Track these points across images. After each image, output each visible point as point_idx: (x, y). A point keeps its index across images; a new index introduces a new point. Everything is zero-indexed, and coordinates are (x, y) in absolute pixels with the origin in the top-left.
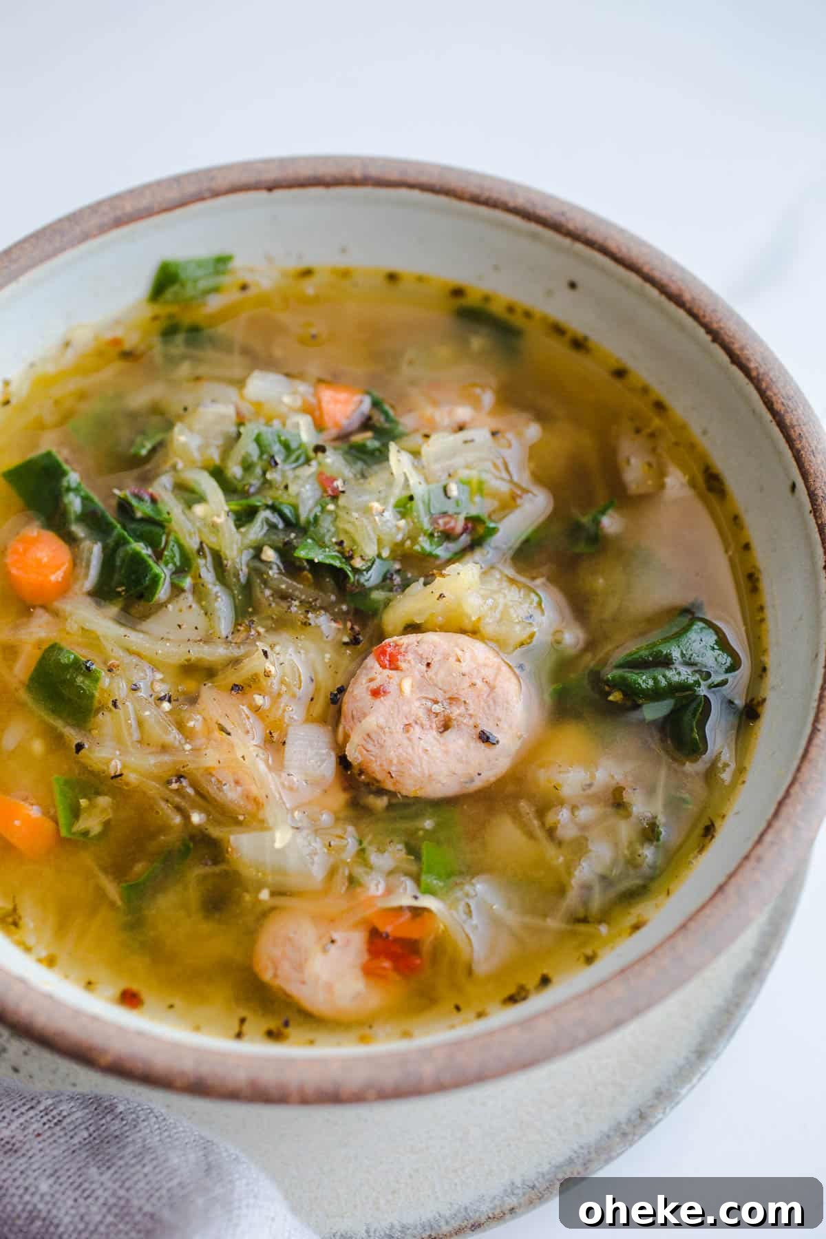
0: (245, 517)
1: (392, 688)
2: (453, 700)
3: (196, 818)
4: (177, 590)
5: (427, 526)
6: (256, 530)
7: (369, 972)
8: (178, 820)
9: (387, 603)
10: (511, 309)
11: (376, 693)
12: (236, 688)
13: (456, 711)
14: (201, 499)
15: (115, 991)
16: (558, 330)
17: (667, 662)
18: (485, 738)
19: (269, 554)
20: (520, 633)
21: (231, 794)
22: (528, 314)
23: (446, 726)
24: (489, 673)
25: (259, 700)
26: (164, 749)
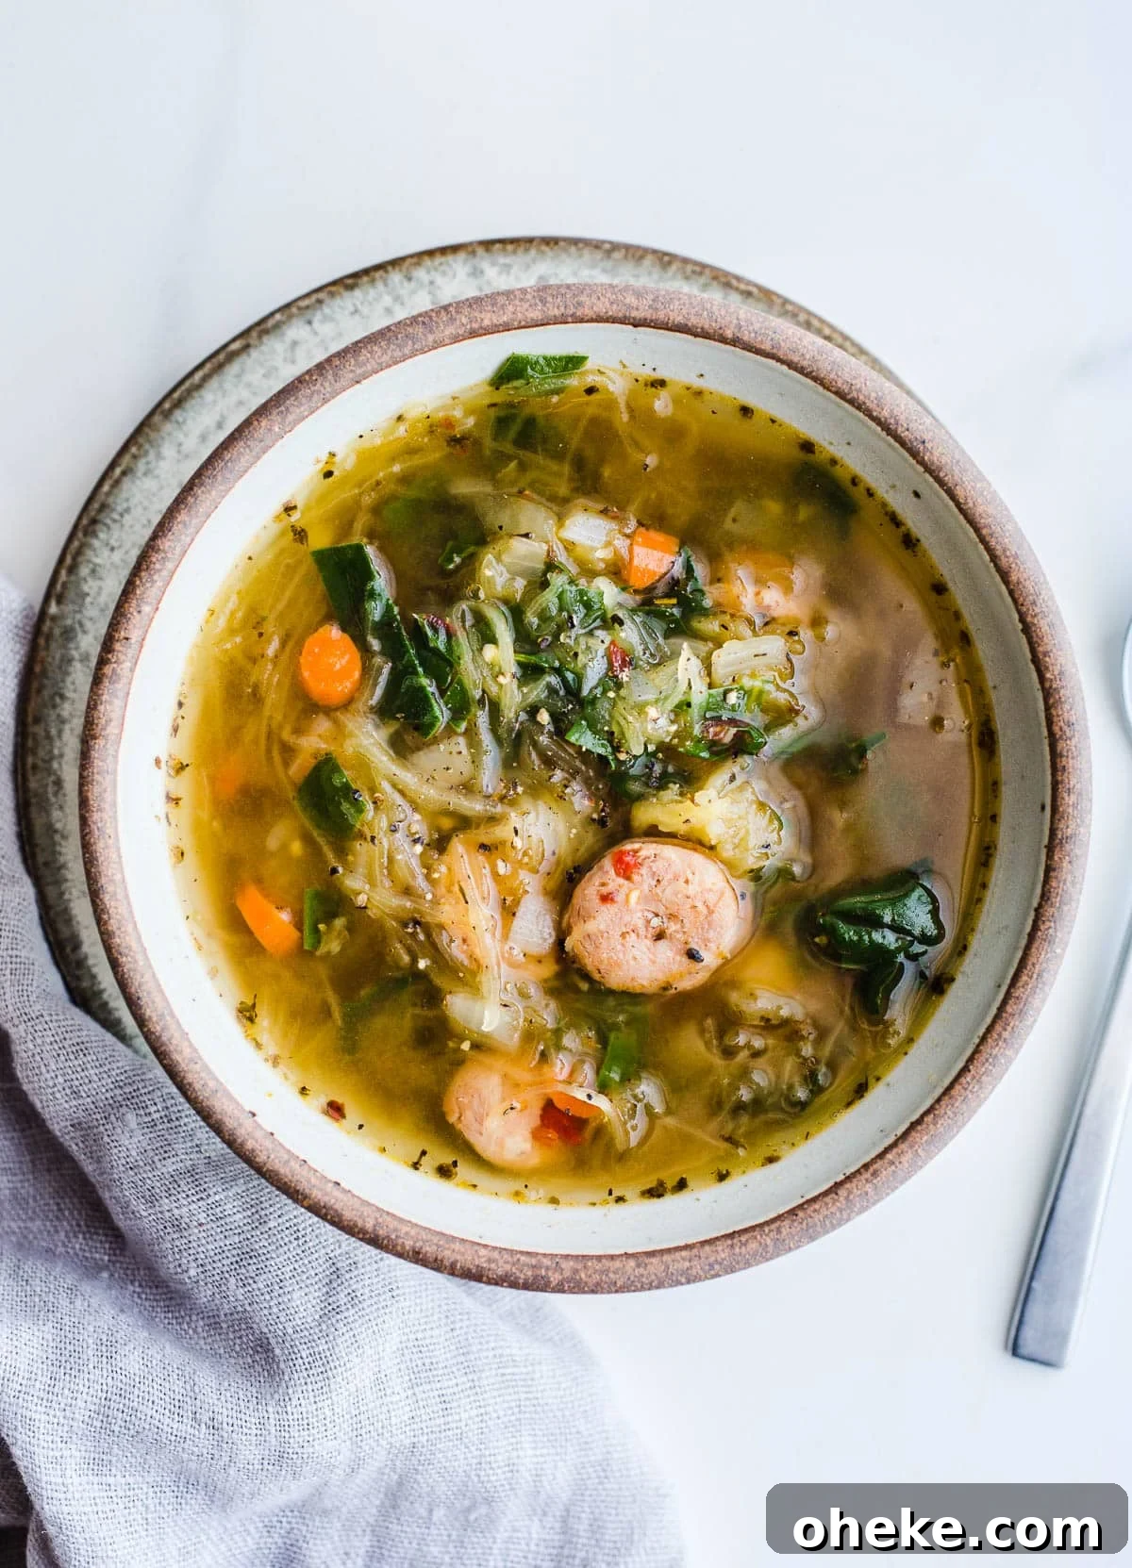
0: (530, 672)
1: (620, 898)
2: (672, 917)
3: (422, 964)
4: (450, 732)
5: (697, 730)
6: (537, 691)
7: (536, 1135)
8: (406, 959)
9: (640, 797)
10: (855, 481)
11: (606, 898)
12: (483, 847)
13: (672, 927)
14: (493, 641)
15: (323, 1101)
16: (895, 520)
17: (877, 923)
18: (692, 955)
19: (544, 717)
20: (751, 862)
21: (456, 951)
22: (870, 493)
23: (660, 936)
24: (711, 898)
25: (502, 868)
26: (407, 891)
